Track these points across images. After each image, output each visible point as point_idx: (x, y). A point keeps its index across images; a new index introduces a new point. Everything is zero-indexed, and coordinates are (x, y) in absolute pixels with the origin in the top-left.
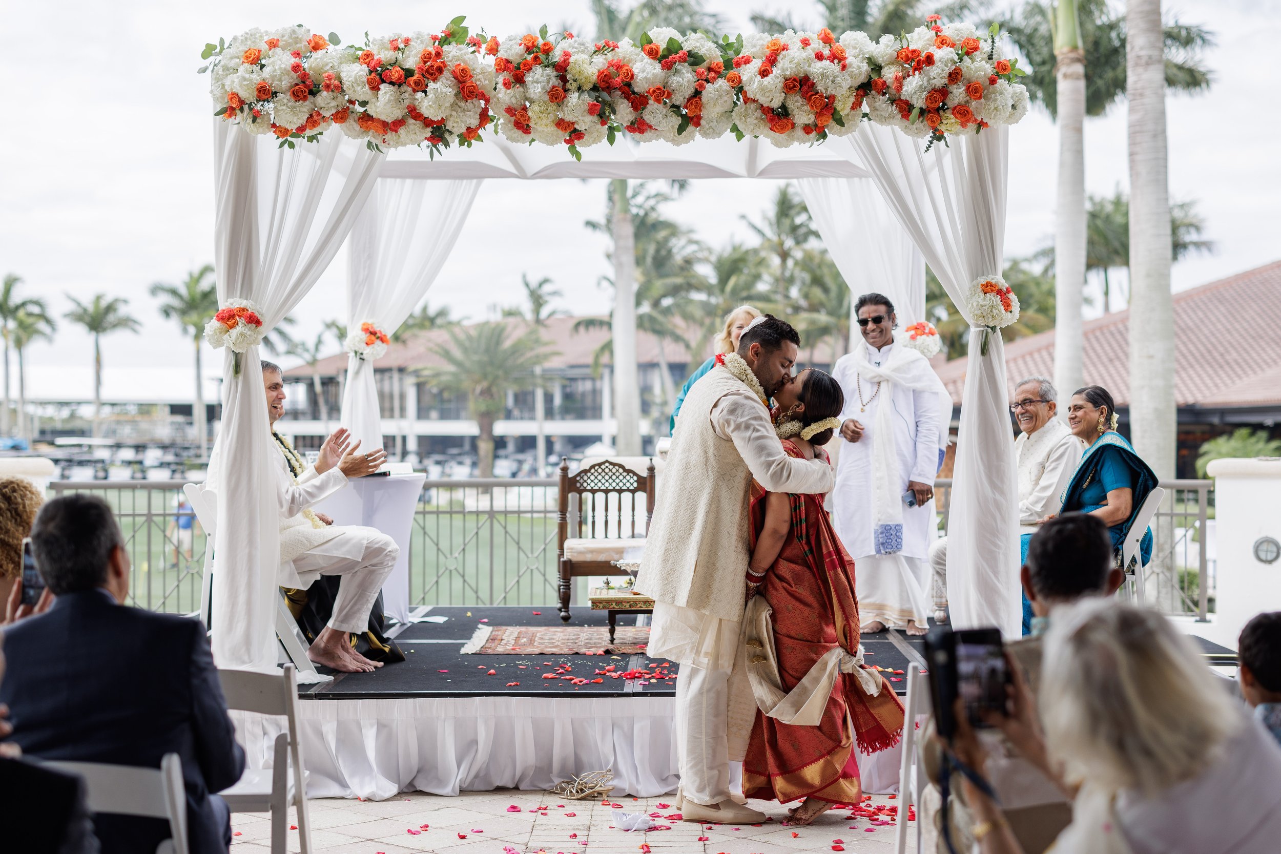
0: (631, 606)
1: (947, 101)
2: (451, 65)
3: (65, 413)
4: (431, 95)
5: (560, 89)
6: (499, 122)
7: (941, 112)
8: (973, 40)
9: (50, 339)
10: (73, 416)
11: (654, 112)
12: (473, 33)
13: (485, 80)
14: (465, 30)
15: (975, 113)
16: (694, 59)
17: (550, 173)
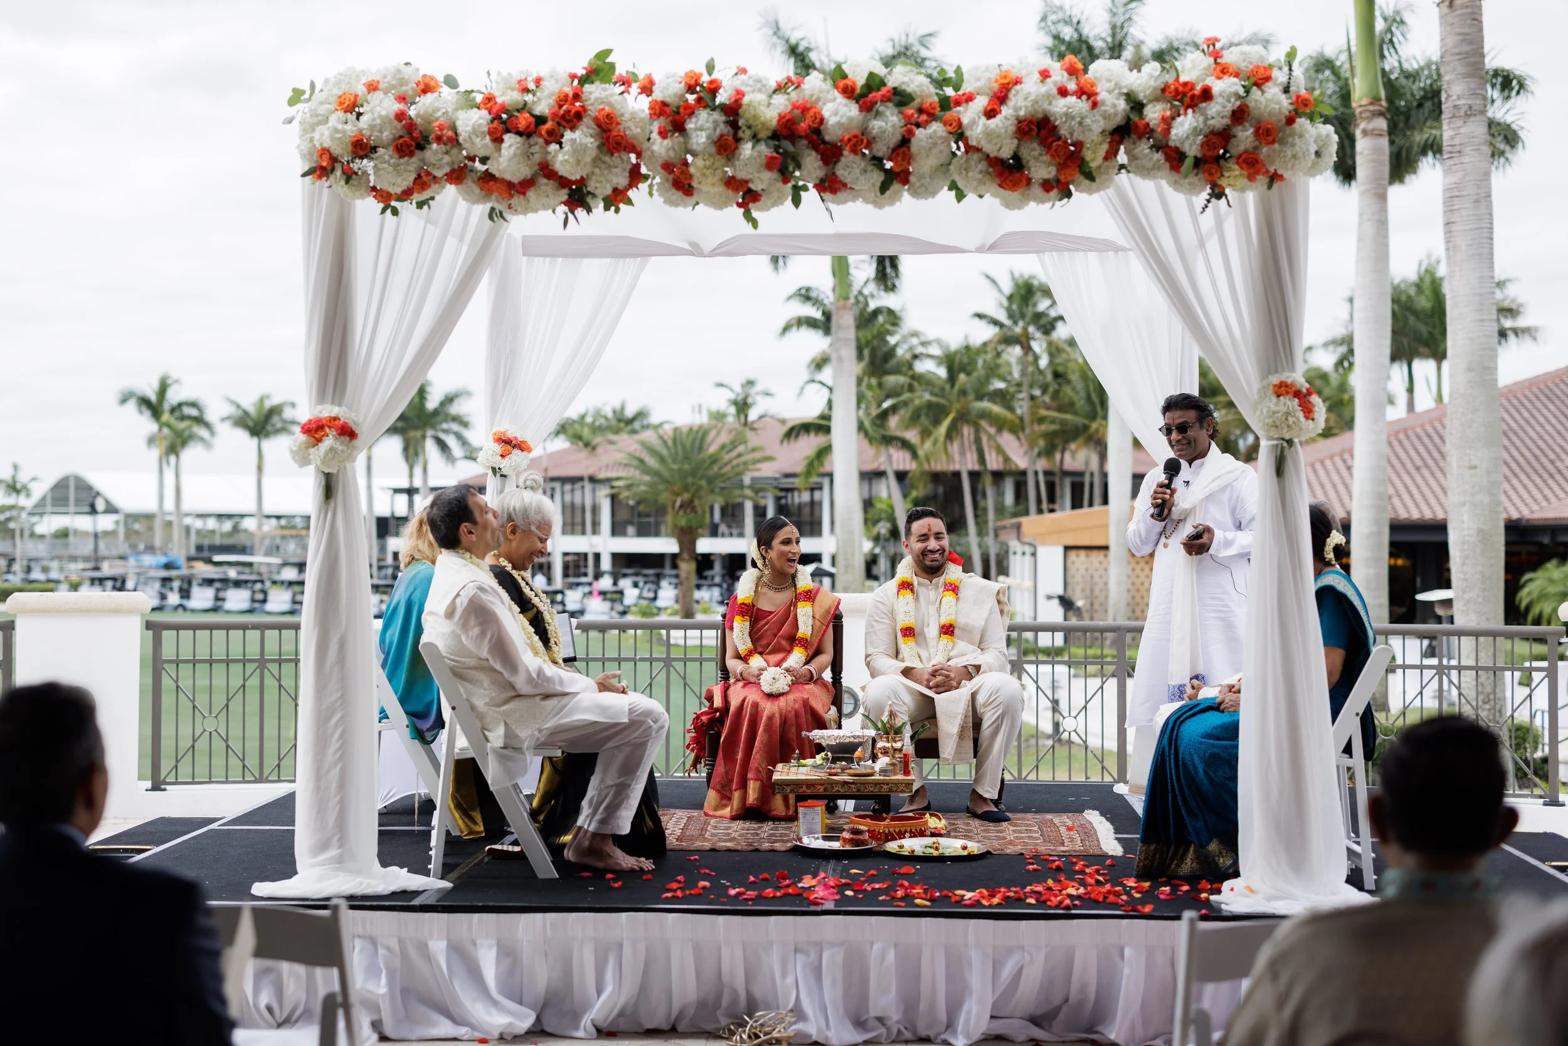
0: (825, 790)
1: (1229, 147)
2: (593, 111)
3: (227, 526)
4: (567, 147)
5: (731, 138)
6: (655, 182)
7: (1222, 162)
8: (1265, 68)
9: (208, 445)
10: (236, 529)
11: (849, 167)
12: (621, 70)
13: (636, 127)
14: (612, 66)
15: (1266, 162)
16: (900, 98)
17: (729, 249)
